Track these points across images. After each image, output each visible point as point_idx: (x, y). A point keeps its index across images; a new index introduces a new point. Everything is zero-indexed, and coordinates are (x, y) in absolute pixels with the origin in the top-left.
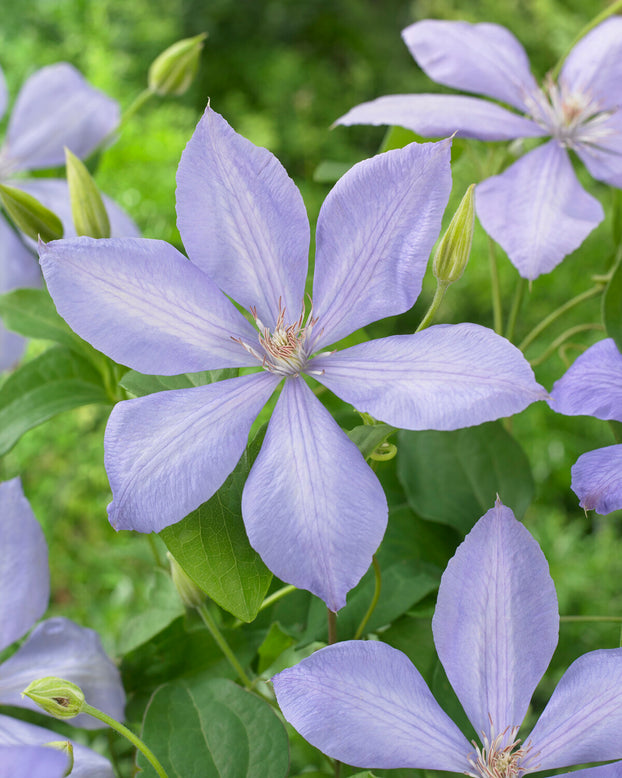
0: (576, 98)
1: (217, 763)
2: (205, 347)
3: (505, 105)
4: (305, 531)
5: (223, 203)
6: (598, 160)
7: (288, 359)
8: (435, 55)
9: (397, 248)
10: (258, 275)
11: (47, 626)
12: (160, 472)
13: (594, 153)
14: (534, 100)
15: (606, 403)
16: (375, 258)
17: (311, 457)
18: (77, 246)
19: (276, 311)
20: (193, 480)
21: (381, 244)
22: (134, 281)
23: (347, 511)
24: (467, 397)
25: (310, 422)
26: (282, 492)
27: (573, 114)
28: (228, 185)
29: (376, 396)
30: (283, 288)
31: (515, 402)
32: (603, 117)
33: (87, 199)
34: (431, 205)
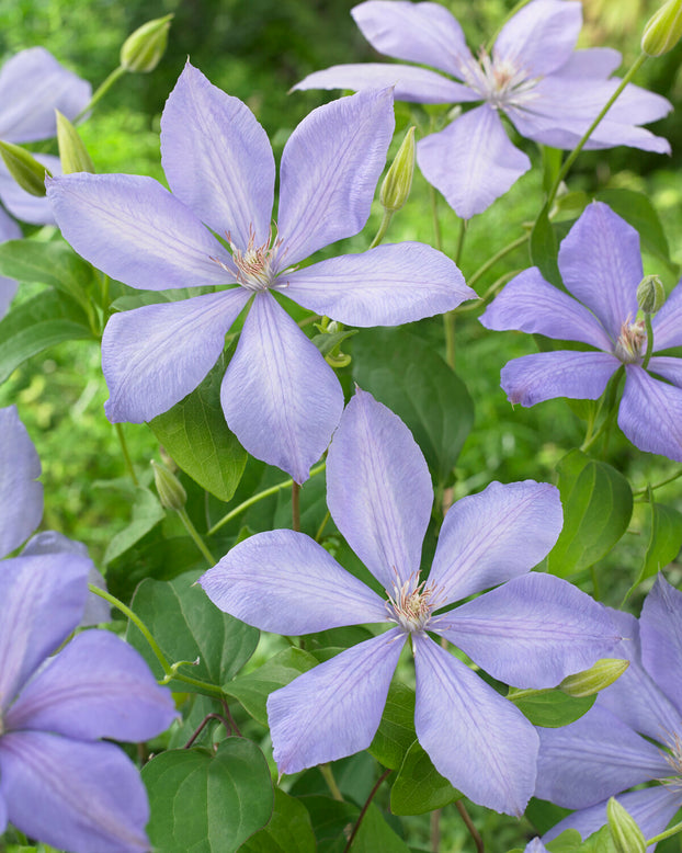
0: (505, 66)
1: (197, 638)
2: (186, 268)
3: (445, 74)
4: (274, 415)
5: (200, 145)
6: (526, 121)
7: (259, 276)
8: (381, 31)
9: (349, 180)
10: (231, 207)
11: (40, 539)
12: (151, 370)
13: (523, 115)
14: (469, 67)
15: (531, 319)
16: (331, 189)
17: (278, 355)
18: (78, 180)
19: (246, 238)
20: (179, 377)
21: (336, 177)
22: (127, 210)
23: (310, 398)
24: (409, 299)
25: (277, 327)
26: (254, 384)
27: (504, 80)
28: (205, 129)
29: (333, 302)
30: (252, 217)
31: (449, 302)
32: (531, 83)
33: (76, 154)
34: (377, 142)
